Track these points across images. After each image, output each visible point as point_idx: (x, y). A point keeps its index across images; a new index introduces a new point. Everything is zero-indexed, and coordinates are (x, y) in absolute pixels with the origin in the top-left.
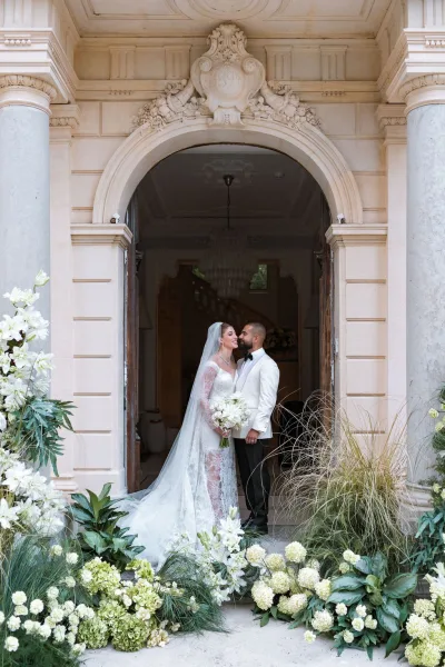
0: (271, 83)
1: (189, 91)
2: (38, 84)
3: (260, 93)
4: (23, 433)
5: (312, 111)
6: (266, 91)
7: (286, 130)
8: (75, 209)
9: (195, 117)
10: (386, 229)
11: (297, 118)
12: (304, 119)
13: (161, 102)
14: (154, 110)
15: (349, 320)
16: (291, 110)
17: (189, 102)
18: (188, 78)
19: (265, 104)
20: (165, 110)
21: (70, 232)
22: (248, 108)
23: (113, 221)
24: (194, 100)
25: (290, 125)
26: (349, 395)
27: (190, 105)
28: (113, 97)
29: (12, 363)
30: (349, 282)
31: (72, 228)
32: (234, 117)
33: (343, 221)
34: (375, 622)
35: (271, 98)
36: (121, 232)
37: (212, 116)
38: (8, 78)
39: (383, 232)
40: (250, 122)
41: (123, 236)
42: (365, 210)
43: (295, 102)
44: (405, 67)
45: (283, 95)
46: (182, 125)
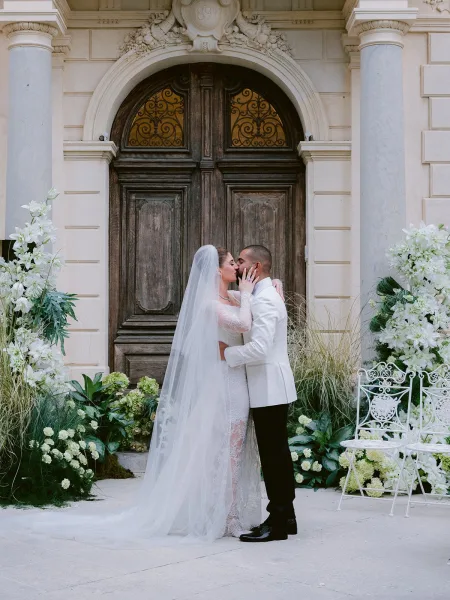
0: (246, 14)
1: (171, 21)
2: (45, 28)
3: (235, 23)
4: (42, 316)
5: (283, 37)
6: (241, 21)
7: (259, 56)
8: (67, 127)
9: (176, 44)
10: (350, 145)
11: (269, 45)
12: (274, 46)
13: (146, 31)
14: (139, 39)
15: (317, 228)
16: (264, 38)
17: (170, 31)
18: (170, 9)
19: (240, 32)
20: (149, 39)
21: (62, 149)
22: (224, 36)
23: (102, 139)
24: (176, 29)
25: (262, 51)
26: (317, 297)
27: (172, 34)
28: (101, 25)
29: (33, 261)
30: (316, 193)
31: (65, 145)
32: (212, 45)
33: (310, 139)
34: (320, 466)
35: (246, 27)
36: (110, 149)
37: (191, 43)
38: (21, 24)
39: (347, 148)
40: (226, 47)
41: (110, 152)
42: (331, 127)
43: (267, 30)
44: (354, 15)
45: (256, 24)
46: (164, 51)
